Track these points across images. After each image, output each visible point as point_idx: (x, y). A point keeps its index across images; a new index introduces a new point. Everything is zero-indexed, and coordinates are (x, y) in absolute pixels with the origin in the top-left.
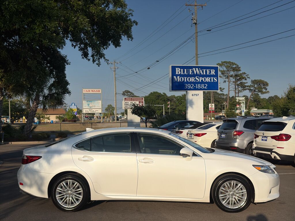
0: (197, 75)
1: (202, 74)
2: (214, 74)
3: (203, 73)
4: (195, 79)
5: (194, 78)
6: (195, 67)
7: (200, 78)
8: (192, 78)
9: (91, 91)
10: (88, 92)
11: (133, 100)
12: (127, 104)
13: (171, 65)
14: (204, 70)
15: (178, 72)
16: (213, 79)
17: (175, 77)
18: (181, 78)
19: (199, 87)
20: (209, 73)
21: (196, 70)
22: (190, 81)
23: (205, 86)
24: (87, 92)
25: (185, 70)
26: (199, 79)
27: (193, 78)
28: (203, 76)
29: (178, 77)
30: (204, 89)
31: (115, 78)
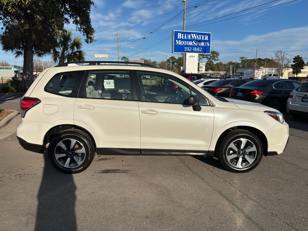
0: (194, 39)
1: (198, 39)
2: (207, 39)
4: (192, 44)
5: (192, 42)
6: (193, 33)
8: (190, 42)
13: (174, 31)
14: (200, 36)
15: (180, 37)
16: (207, 44)
17: (177, 41)
18: (181, 42)
19: (195, 50)
21: (193, 35)
22: (189, 44)
23: (200, 49)
25: (185, 35)
28: (199, 41)
29: (180, 41)
30: (199, 52)
31: (118, 47)
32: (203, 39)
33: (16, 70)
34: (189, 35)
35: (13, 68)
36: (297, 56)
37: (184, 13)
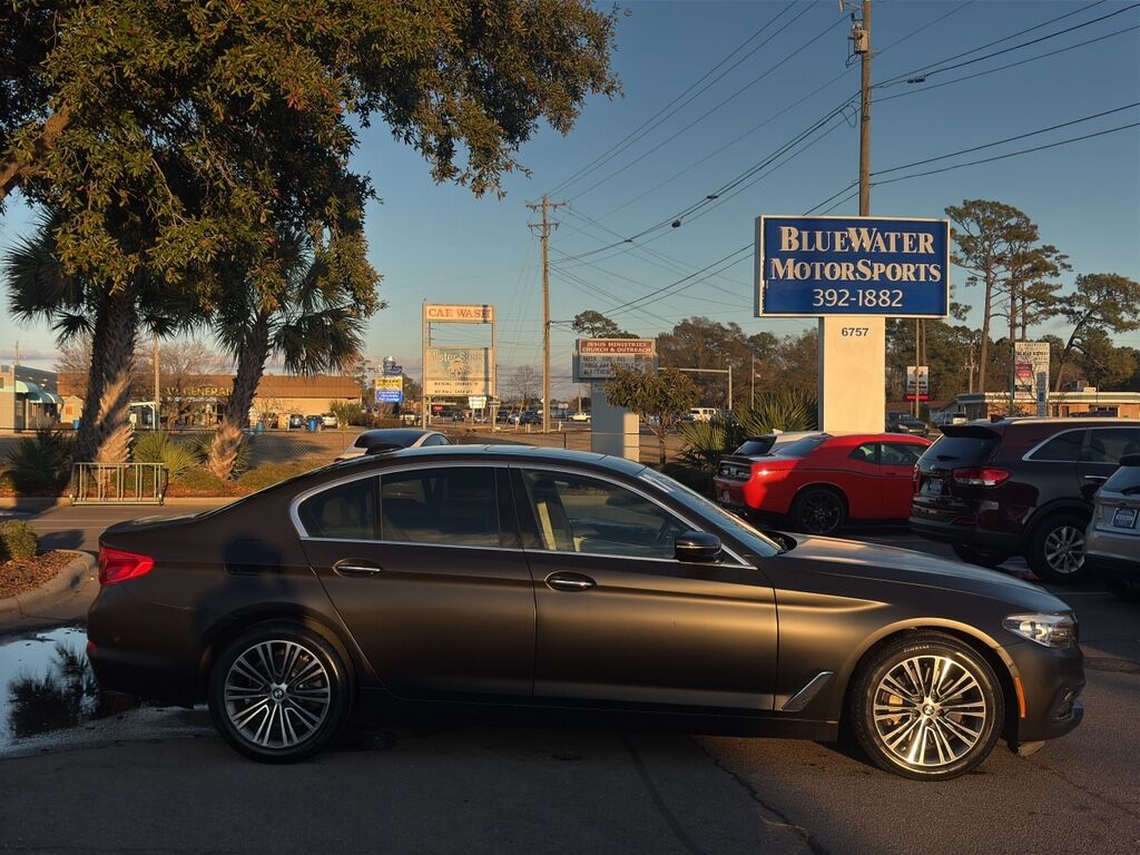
0: (862, 253)
1: (883, 249)
2: (931, 251)
3: (888, 247)
4: (856, 270)
5: (852, 267)
6: (857, 224)
7: (876, 265)
8: (844, 265)
9: (455, 313)
10: (445, 318)
11: (612, 350)
12: (590, 366)
13: (763, 216)
14: (893, 236)
15: (790, 241)
16: (928, 273)
17: (776, 261)
18: (799, 265)
19: (870, 302)
20: (911, 249)
21: (859, 234)
22: (837, 277)
23: (893, 297)
24: (440, 318)
25: (819, 235)
26: (872, 269)
27: (848, 268)
28: (886, 259)
29: (790, 261)
30: (890, 310)
31: (546, 266)
32: (906, 250)
33: (23, 388)
34: (838, 234)
35: (8, 377)
37: (865, 105)
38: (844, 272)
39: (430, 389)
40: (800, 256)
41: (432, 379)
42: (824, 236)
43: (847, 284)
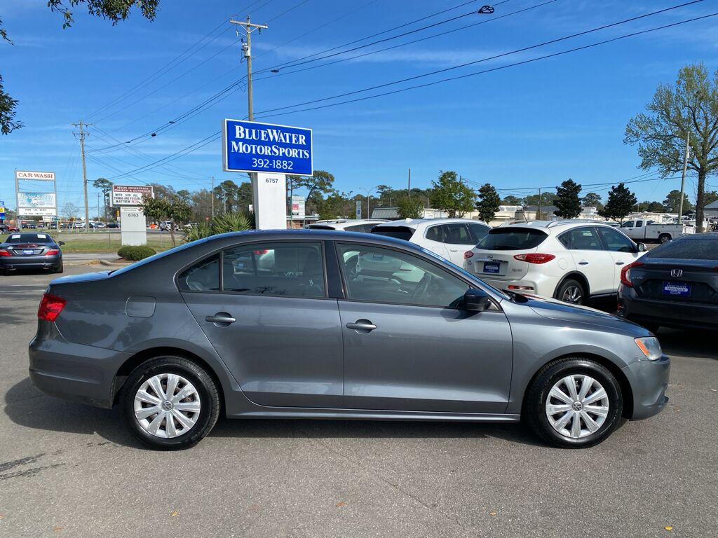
0: (274, 142)
1: (284, 141)
2: (304, 143)
3: (286, 140)
4: (272, 151)
5: (270, 148)
6: (272, 128)
7: (281, 149)
8: (266, 147)
9: (33, 175)
10: (28, 178)
11: (130, 191)
12: (119, 198)
13: (226, 120)
14: (287, 135)
15: (240, 134)
16: (303, 153)
17: (234, 143)
18: (245, 145)
19: (279, 166)
20: (296, 142)
21: (272, 132)
22: (263, 153)
23: (289, 164)
24: (25, 177)
25: (254, 131)
26: (279, 150)
27: (268, 149)
28: (285, 146)
29: (240, 143)
30: (287, 171)
31: (83, 153)
32: (294, 142)
36: (486, 185)
37: (249, 81)
38: (266, 151)
39: (22, 212)
40: (244, 141)
41: (22, 208)
42: (256, 132)
43: (267, 157)
